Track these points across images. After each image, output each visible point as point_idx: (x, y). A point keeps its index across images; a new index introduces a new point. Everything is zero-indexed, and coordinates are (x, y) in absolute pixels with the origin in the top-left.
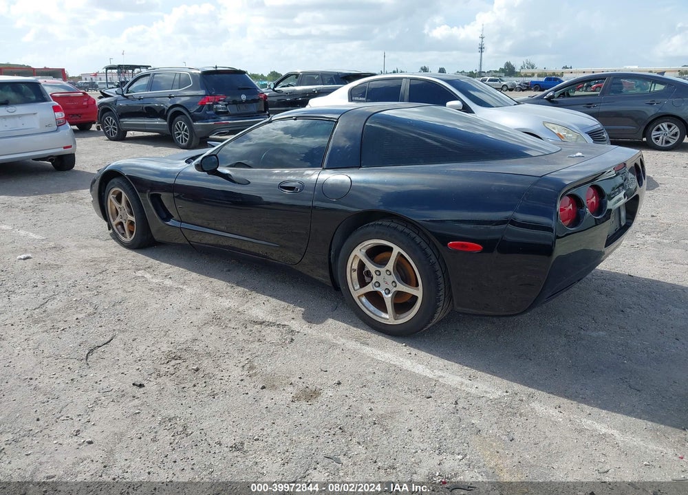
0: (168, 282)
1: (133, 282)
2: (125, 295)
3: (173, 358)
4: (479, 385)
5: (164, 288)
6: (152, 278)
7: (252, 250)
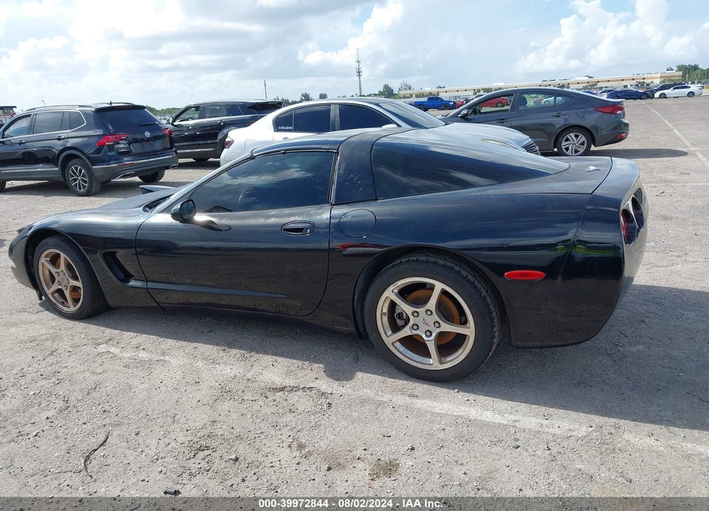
0: (144, 355)
1: (99, 360)
2: (96, 378)
3: (199, 449)
4: (560, 423)
5: (142, 362)
6: (121, 352)
7: (236, 303)
